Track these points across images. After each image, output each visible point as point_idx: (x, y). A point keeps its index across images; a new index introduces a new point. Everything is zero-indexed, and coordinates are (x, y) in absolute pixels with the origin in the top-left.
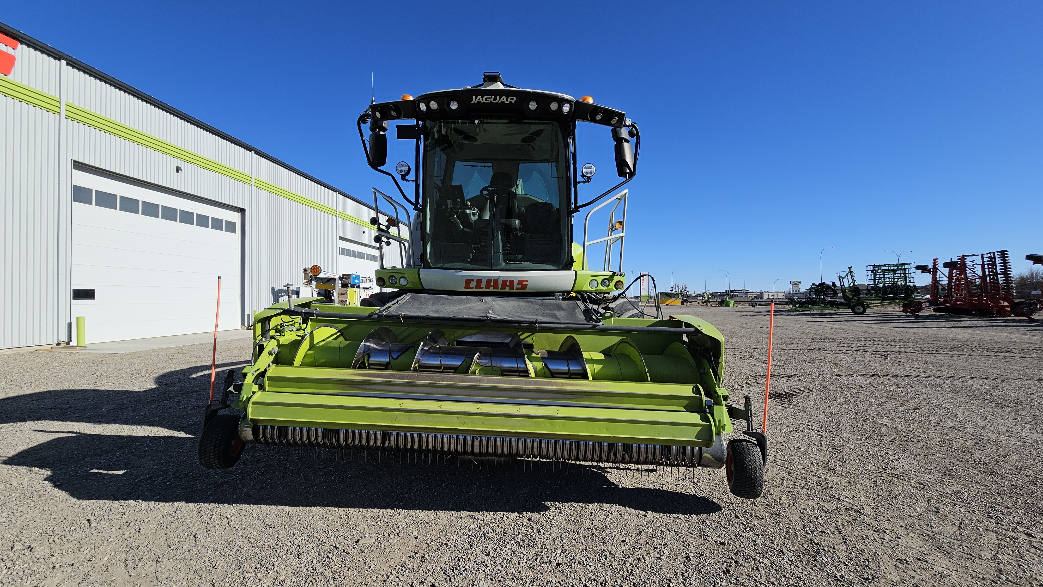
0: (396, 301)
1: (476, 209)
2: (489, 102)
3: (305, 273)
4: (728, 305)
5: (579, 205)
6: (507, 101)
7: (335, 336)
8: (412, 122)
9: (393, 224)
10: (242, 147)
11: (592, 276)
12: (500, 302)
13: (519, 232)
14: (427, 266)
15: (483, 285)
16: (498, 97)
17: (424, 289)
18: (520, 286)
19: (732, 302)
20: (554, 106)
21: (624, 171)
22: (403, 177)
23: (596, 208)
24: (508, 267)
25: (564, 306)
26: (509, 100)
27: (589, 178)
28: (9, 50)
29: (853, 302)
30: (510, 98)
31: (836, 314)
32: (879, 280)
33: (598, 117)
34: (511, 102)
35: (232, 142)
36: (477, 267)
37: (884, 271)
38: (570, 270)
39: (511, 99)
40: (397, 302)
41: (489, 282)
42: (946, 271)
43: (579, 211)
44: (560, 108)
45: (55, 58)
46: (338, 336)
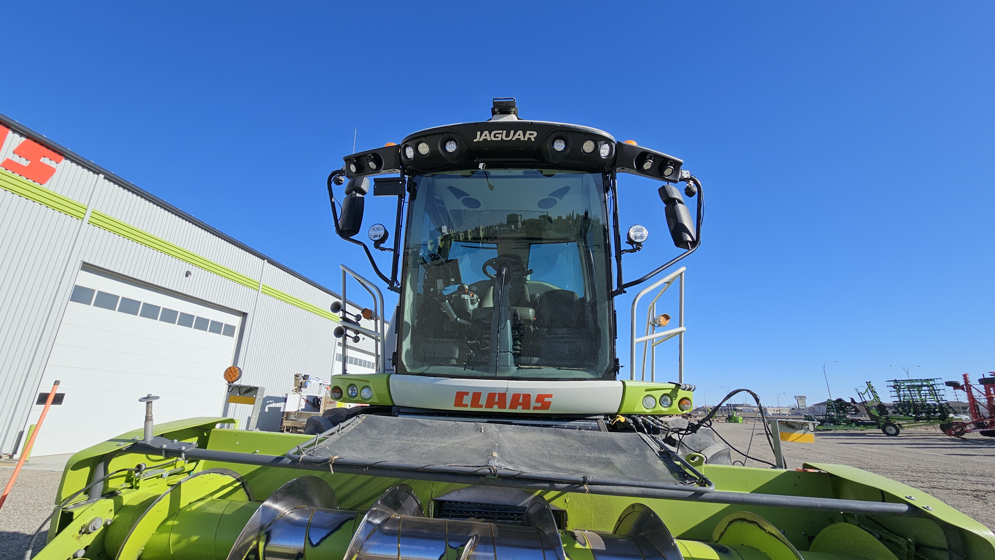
0: (337, 428)
1: (475, 295)
2: (500, 139)
3: (296, 380)
4: (736, 421)
5: (624, 282)
6: (524, 137)
7: (231, 488)
8: (397, 174)
9: (370, 316)
10: (256, 256)
11: (647, 390)
12: (511, 434)
13: (532, 327)
14: (401, 370)
15: (483, 401)
16: (512, 132)
17: (395, 405)
18: (539, 405)
19: (741, 418)
20: (588, 147)
21: (685, 239)
22: (377, 244)
23: (646, 290)
24: (521, 373)
25: (621, 443)
26: (527, 136)
27: (639, 244)
28: (53, 164)
29: (881, 421)
30: (528, 132)
31: (864, 435)
32: (904, 396)
33: (647, 166)
34: (529, 139)
35: (247, 251)
36: (474, 373)
37: (908, 387)
38: (614, 379)
39: (530, 134)
40: (338, 431)
41: (491, 396)
42: (982, 388)
43: (625, 292)
44: (597, 150)
45: (94, 172)
46: (236, 489)
